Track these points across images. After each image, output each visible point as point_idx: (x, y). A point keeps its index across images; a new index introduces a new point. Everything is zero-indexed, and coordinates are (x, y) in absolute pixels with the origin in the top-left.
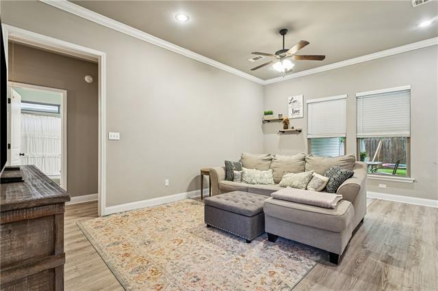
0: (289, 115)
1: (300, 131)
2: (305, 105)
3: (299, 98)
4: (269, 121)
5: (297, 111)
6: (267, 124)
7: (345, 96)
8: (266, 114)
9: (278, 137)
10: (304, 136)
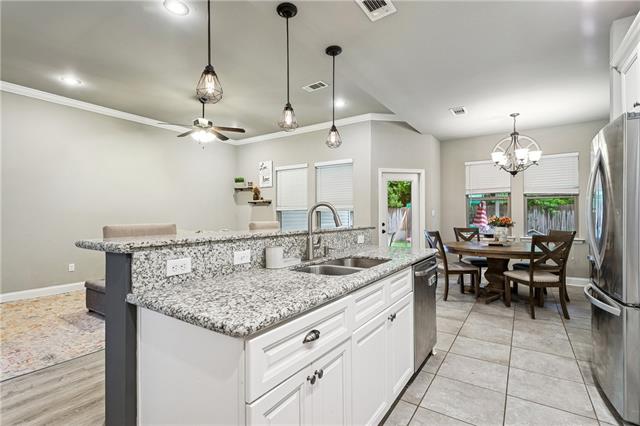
0: (259, 184)
1: (270, 203)
2: (274, 173)
3: (268, 164)
4: (242, 190)
5: (267, 179)
6: (240, 193)
7: (306, 165)
8: (237, 181)
9: (249, 208)
10: (273, 208)
